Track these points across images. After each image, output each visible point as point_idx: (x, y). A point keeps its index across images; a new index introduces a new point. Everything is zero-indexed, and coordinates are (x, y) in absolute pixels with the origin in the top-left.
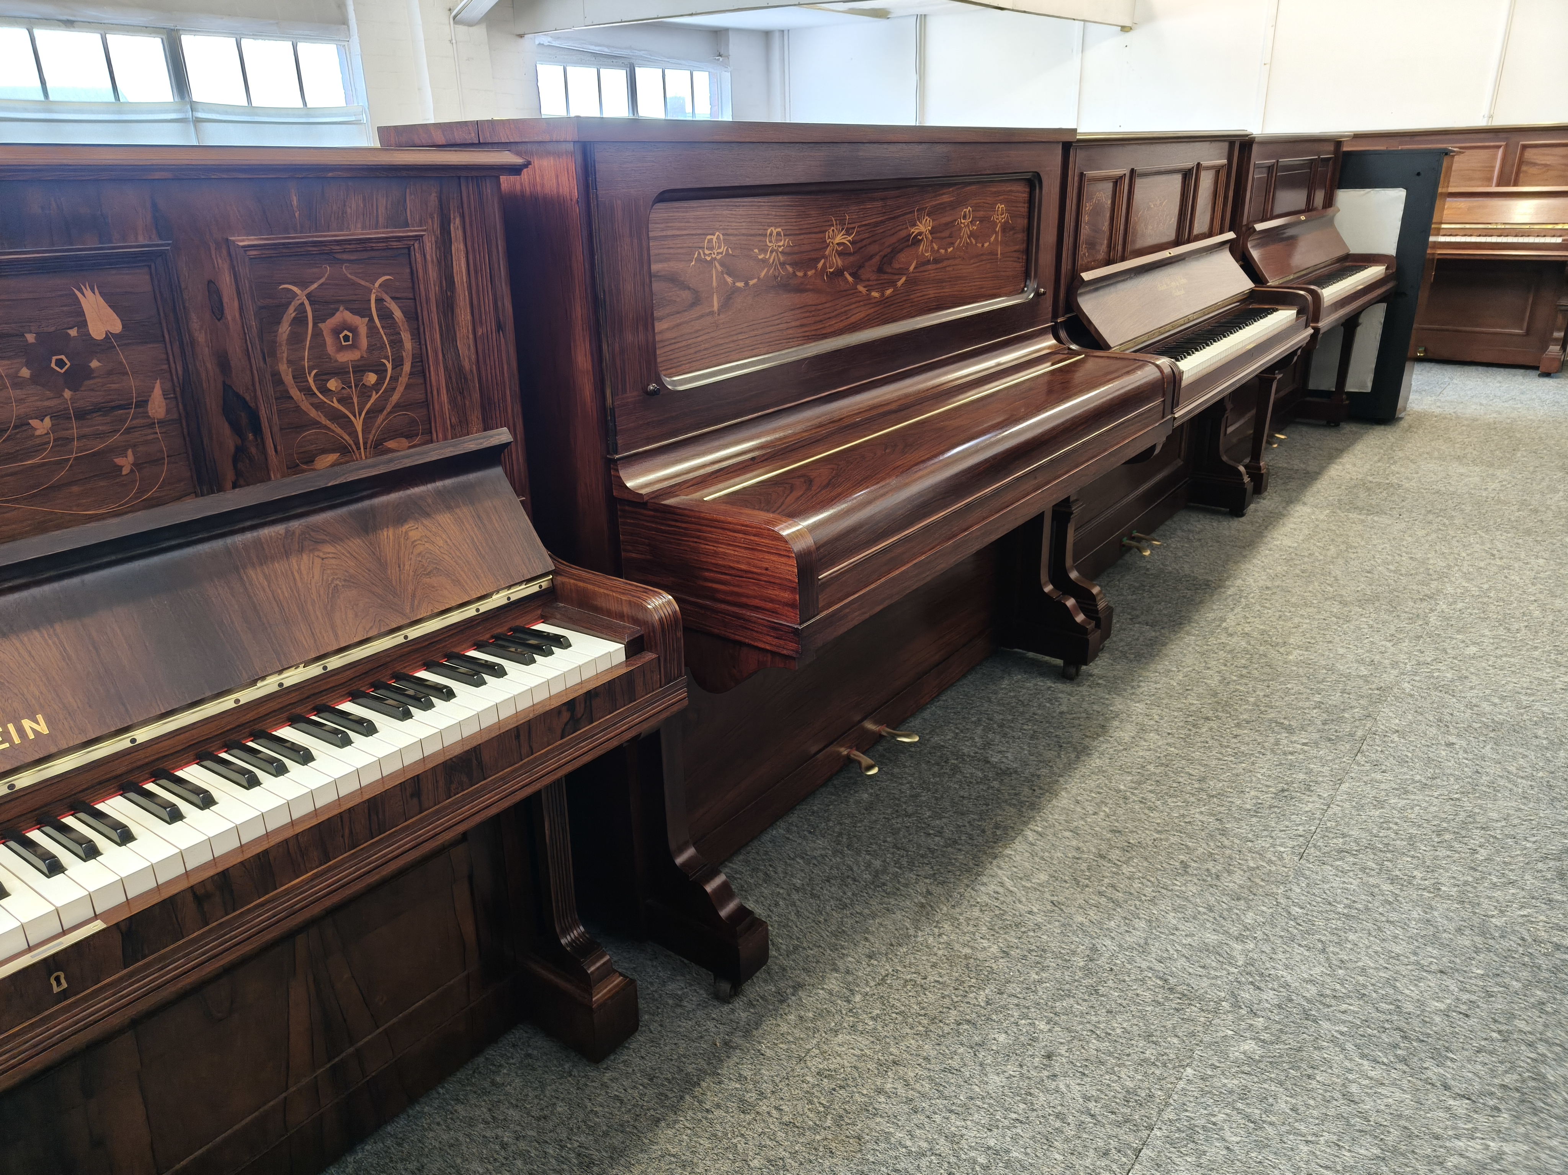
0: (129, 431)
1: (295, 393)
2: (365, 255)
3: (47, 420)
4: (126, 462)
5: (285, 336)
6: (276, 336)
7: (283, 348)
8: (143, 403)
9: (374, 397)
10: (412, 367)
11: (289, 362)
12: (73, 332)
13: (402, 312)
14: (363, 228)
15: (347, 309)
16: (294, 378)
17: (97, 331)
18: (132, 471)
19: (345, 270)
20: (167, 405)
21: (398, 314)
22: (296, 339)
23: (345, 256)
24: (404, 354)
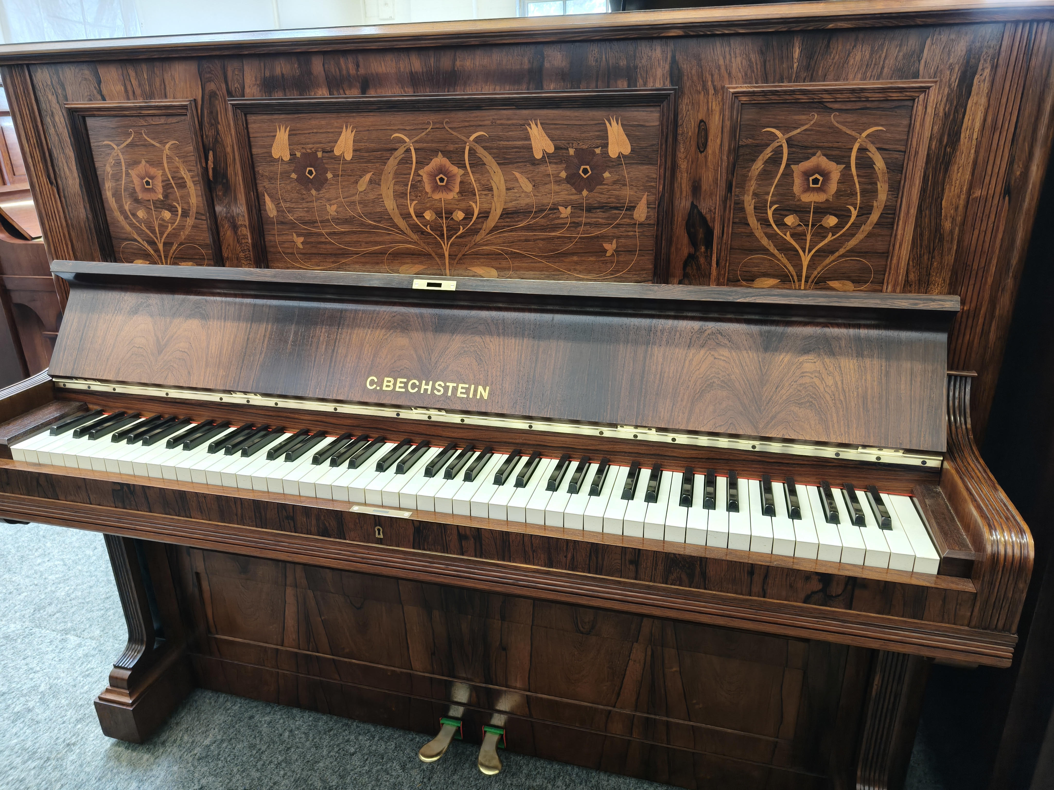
0: (618, 226)
1: (753, 221)
2: (859, 105)
3: (569, 208)
4: (610, 247)
5: (757, 173)
6: (749, 171)
7: (752, 183)
8: (632, 208)
9: (830, 238)
10: (880, 217)
11: (755, 195)
12: (598, 151)
13: (886, 163)
14: (864, 78)
15: (824, 155)
16: (755, 208)
17: (613, 152)
18: (613, 255)
19: (833, 119)
20: (648, 212)
21: (880, 164)
22: (767, 175)
23: (836, 106)
24: (875, 204)
